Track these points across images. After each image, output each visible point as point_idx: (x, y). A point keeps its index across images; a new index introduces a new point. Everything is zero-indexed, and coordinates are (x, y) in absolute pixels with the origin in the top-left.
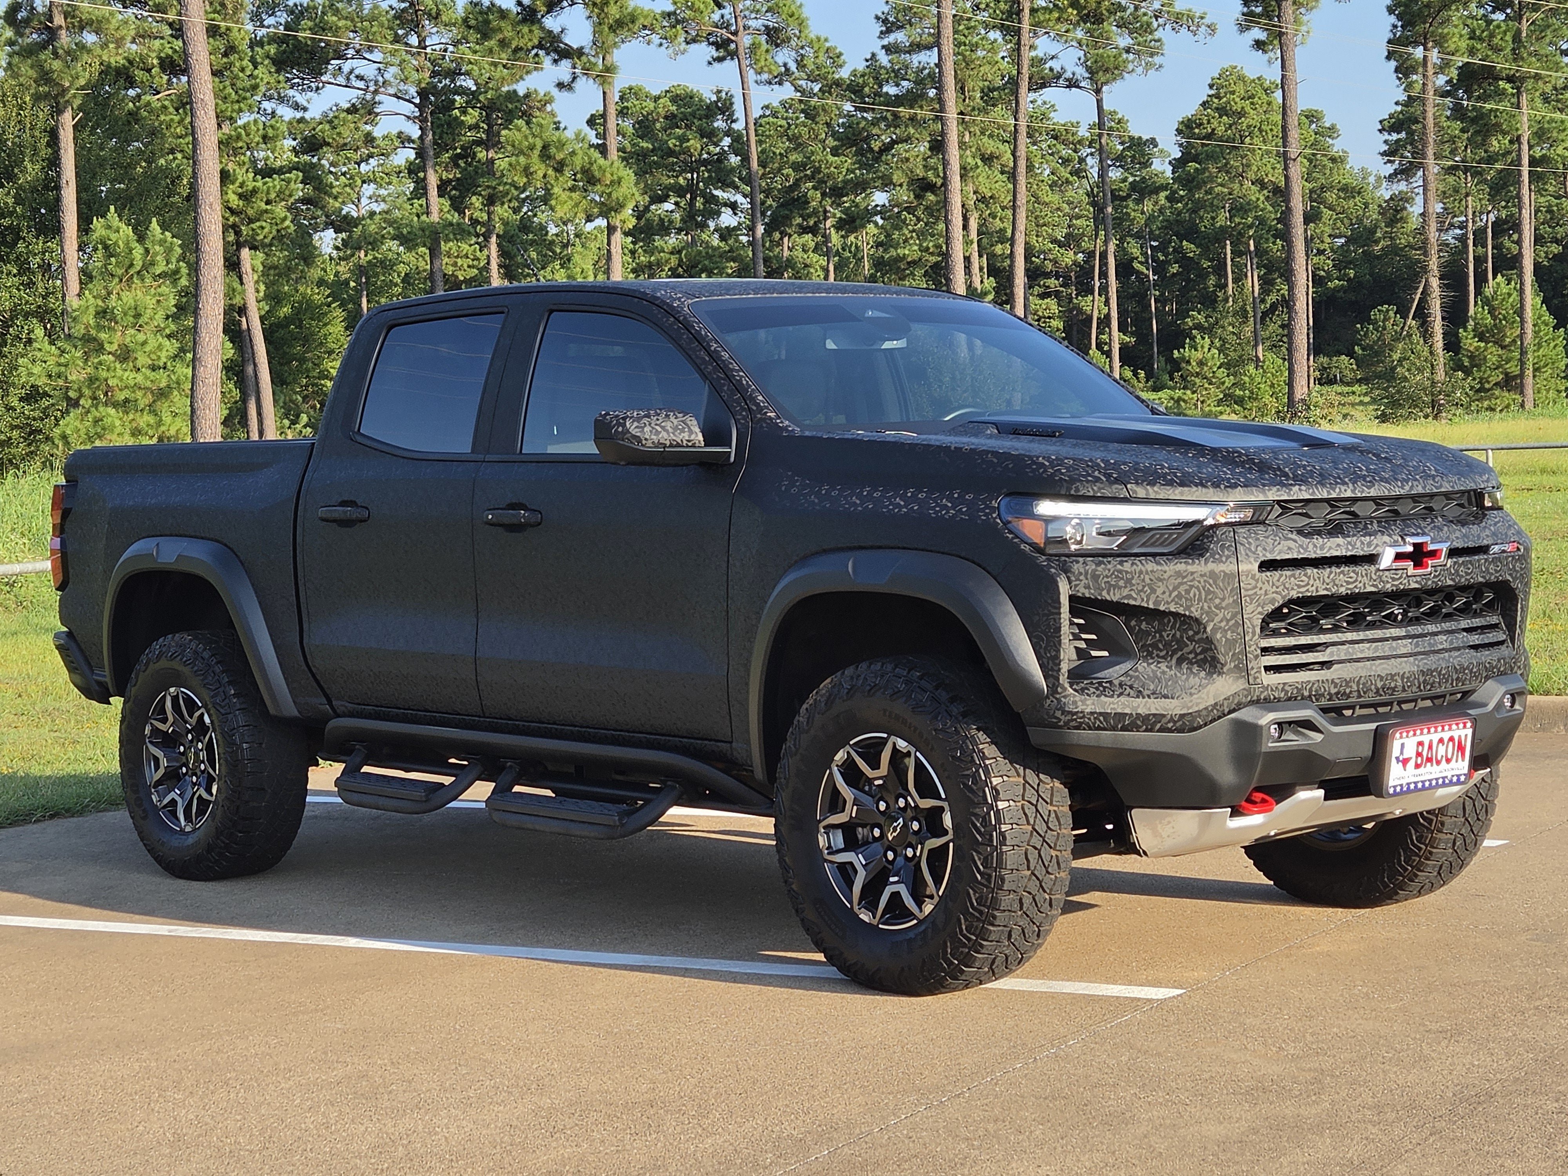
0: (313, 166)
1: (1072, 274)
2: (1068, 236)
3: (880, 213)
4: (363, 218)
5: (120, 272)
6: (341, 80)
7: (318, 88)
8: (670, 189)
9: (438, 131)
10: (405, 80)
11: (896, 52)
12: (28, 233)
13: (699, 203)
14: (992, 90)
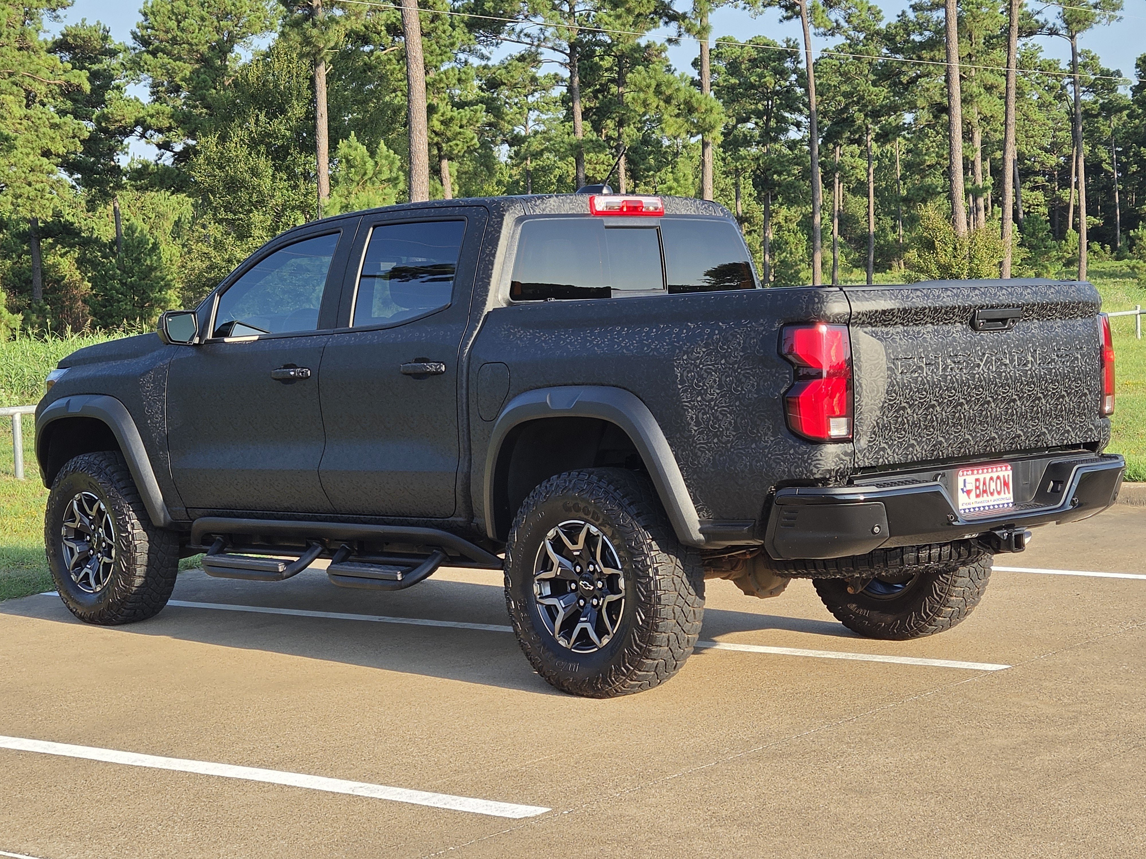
0: (494, 100)
1: (1056, 173)
2: (1053, 144)
3: (907, 129)
4: (529, 137)
5: (357, 178)
6: (514, 37)
7: (497, 43)
8: (751, 113)
9: (583, 73)
10: (559, 37)
11: (921, 10)
12: (295, 150)
13: (773, 123)
14: (992, 38)
